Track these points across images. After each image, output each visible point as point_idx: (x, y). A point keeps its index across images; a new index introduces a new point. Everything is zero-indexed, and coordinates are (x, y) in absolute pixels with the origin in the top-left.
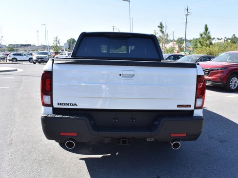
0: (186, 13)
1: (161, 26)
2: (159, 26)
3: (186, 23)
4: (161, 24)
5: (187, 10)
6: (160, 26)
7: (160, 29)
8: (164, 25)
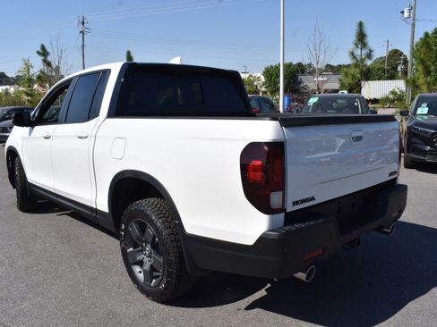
0: (81, 28)
1: (44, 52)
2: (38, 52)
3: (83, 46)
4: (43, 47)
5: (83, 23)
6: (41, 51)
7: (42, 58)
8: (48, 49)
